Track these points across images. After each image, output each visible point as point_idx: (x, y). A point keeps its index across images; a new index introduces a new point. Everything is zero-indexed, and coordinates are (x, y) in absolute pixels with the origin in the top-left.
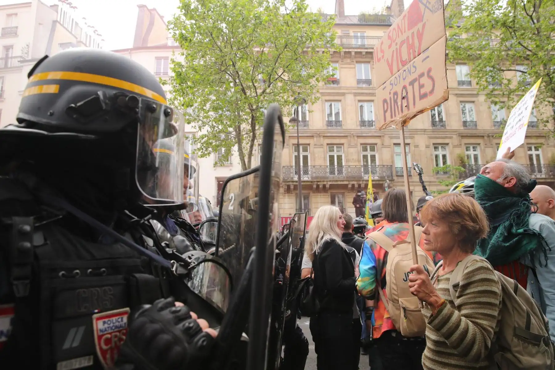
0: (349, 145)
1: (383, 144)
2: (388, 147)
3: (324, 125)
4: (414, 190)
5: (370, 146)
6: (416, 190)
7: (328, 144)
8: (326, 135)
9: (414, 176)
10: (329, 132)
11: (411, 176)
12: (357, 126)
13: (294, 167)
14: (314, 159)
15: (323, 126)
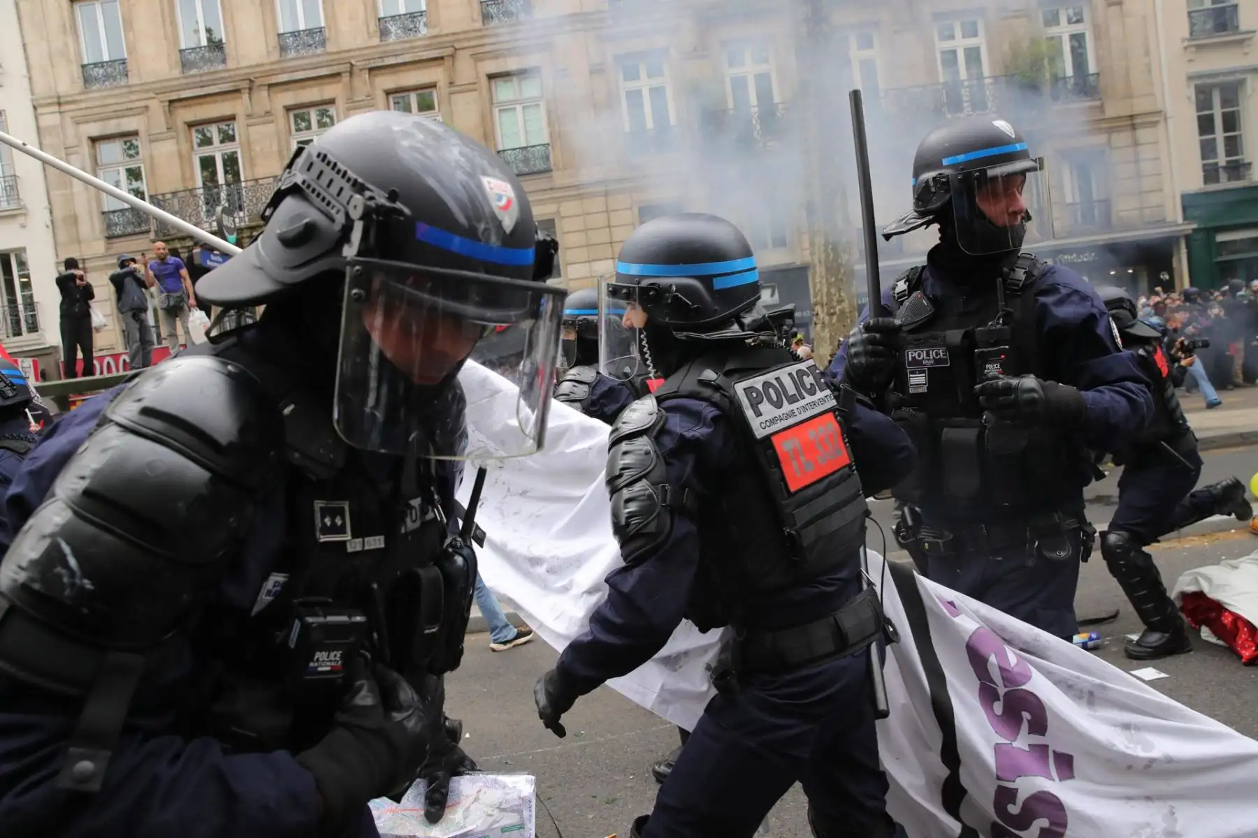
0: (350, 100)
1: (451, 83)
2: (471, 87)
3: (270, 49)
4: (558, 212)
5: (419, 95)
6: (563, 214)
7: (288, 109)
8: (274, 80)
9: (558, 169)
10: (283, 71)
11: (551, 170)
12: (370, 36)
13: (201, 191)
14: (252, 163)
15: (268, 53)
